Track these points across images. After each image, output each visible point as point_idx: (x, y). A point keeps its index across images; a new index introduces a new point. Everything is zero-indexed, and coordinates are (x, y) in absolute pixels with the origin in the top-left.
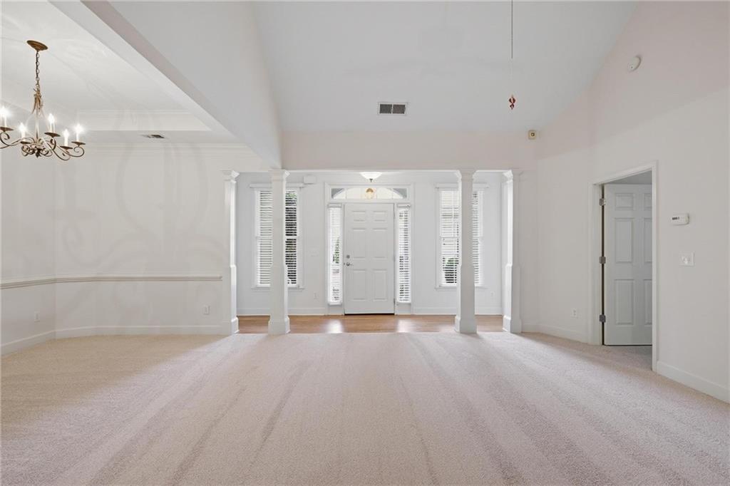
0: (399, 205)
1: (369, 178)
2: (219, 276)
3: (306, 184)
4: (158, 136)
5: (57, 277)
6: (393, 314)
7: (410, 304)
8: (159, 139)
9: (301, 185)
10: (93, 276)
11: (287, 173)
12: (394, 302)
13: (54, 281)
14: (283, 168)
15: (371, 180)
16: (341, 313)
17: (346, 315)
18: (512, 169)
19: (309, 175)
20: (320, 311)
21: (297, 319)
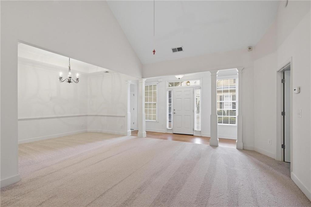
0: (196, 88)
1: (178, 78)
2: (124, 115)
3: (159, 82)
4: (107, 72)
5: (88, 114)
6: (193, 135)
7: (200, 131)
8: (107, 73)
9: (157, 83)
10: (95, 114)
11: (144, 80)
12: (193, 130)
13: (87, 116)
14: (143, 78)
15: (179, 78)
16: (172, 133)
17: (174, 133)
18: (238, 68)
19: (161, 78)
20: (164, 131)
21: (155, 133)
